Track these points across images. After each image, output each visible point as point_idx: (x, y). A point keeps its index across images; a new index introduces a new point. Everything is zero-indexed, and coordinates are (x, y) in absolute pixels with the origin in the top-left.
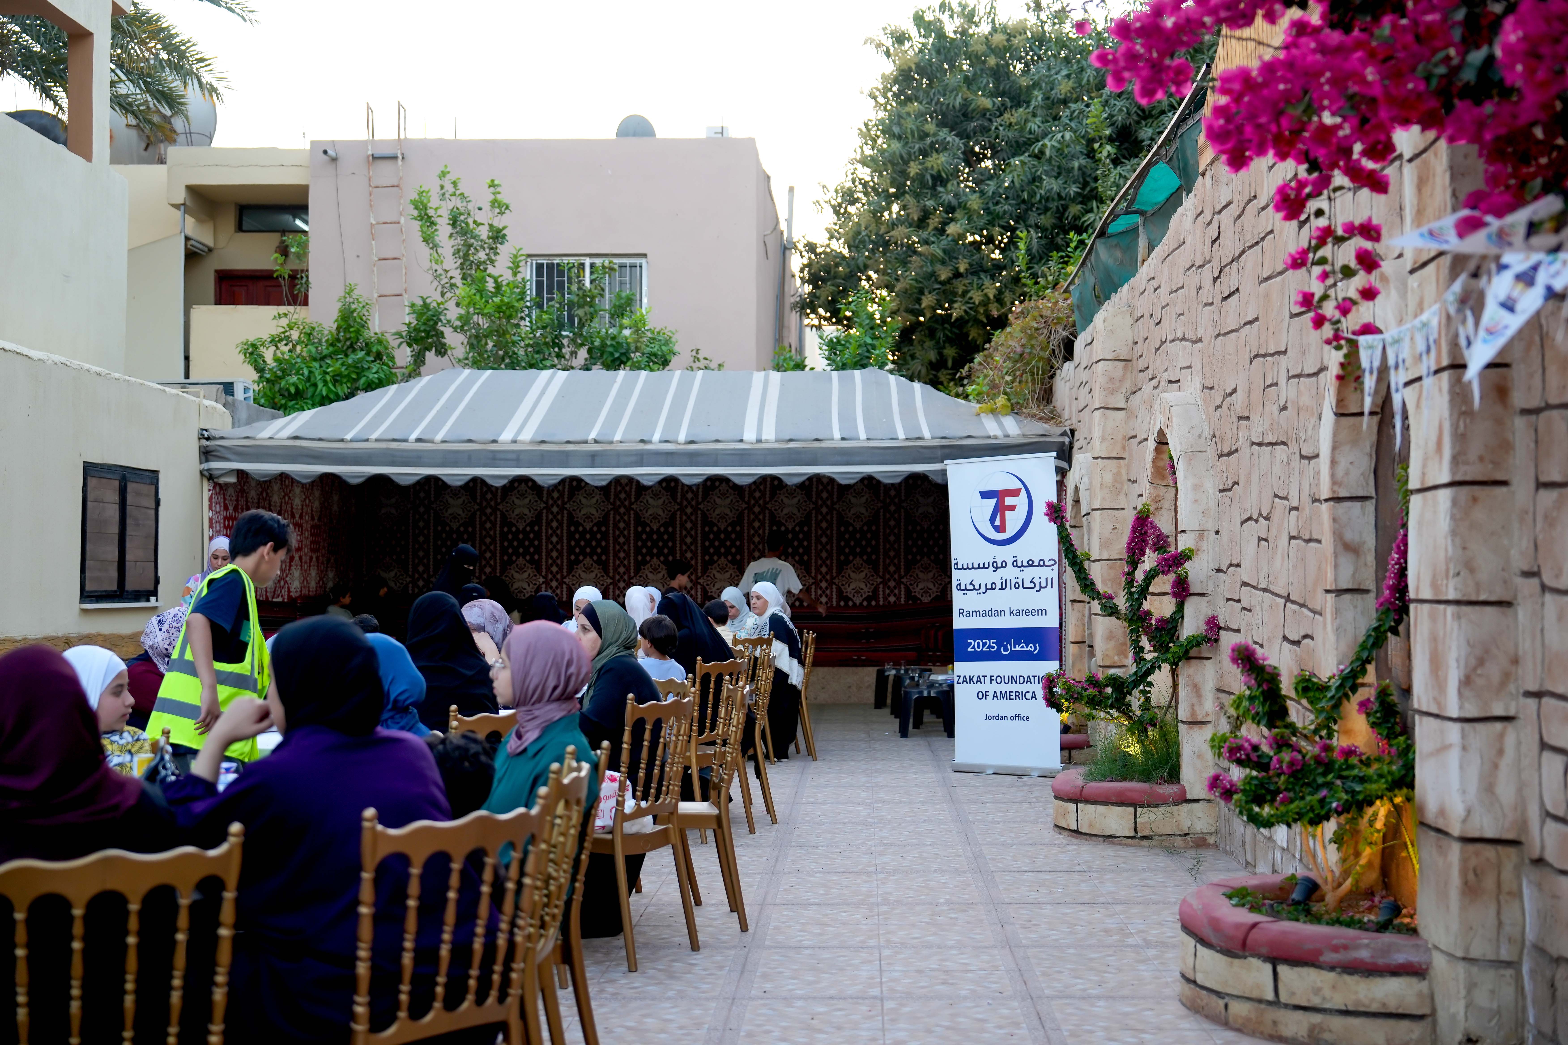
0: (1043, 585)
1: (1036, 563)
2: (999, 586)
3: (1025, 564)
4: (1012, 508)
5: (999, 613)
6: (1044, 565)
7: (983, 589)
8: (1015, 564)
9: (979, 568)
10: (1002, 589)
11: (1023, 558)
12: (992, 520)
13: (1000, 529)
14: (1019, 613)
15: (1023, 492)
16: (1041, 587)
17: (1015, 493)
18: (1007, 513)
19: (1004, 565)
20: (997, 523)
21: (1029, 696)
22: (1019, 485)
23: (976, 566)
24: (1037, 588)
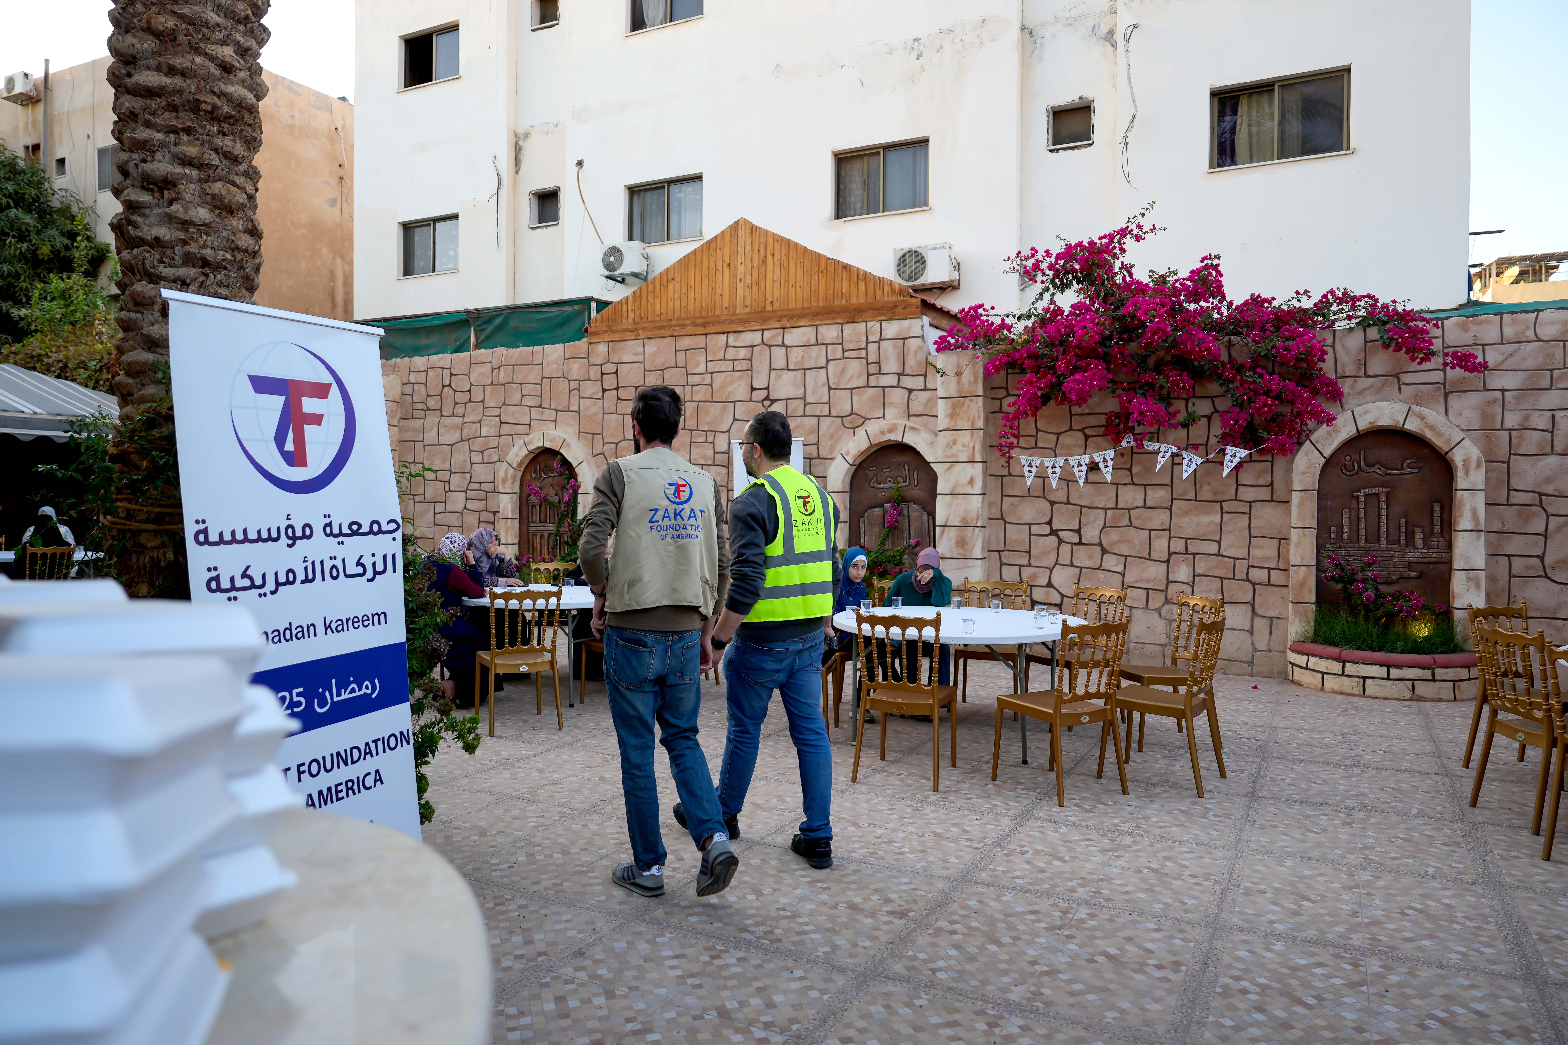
0: (380, 568)
1: (365, 528)
2: (301, 576)
3: (346, 530)
4: (317, 419)
5: (304, 632)
6: (380, 531)
7: (271, 585)
8: (328, 530)
9: (259, 539)
10: (306, 581)
11: (342, 519)
12: (280, 440)
13: (296, 458)
14: (341, 626)
15: (335, 390)
16: (376, 573)
17: (320, 391)
18: (308, 429)
19: (307, 533)
20: (289, 446)
21: (369, 782)
22: (328, 378)
23: (253, 535)
24: (369, 574)
